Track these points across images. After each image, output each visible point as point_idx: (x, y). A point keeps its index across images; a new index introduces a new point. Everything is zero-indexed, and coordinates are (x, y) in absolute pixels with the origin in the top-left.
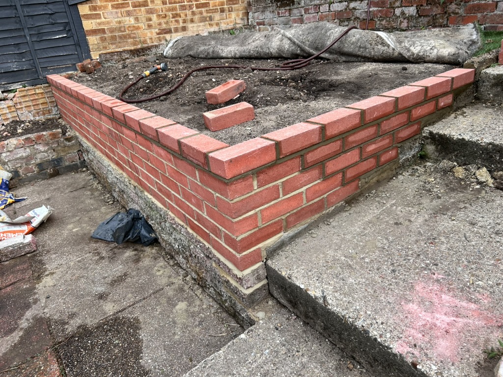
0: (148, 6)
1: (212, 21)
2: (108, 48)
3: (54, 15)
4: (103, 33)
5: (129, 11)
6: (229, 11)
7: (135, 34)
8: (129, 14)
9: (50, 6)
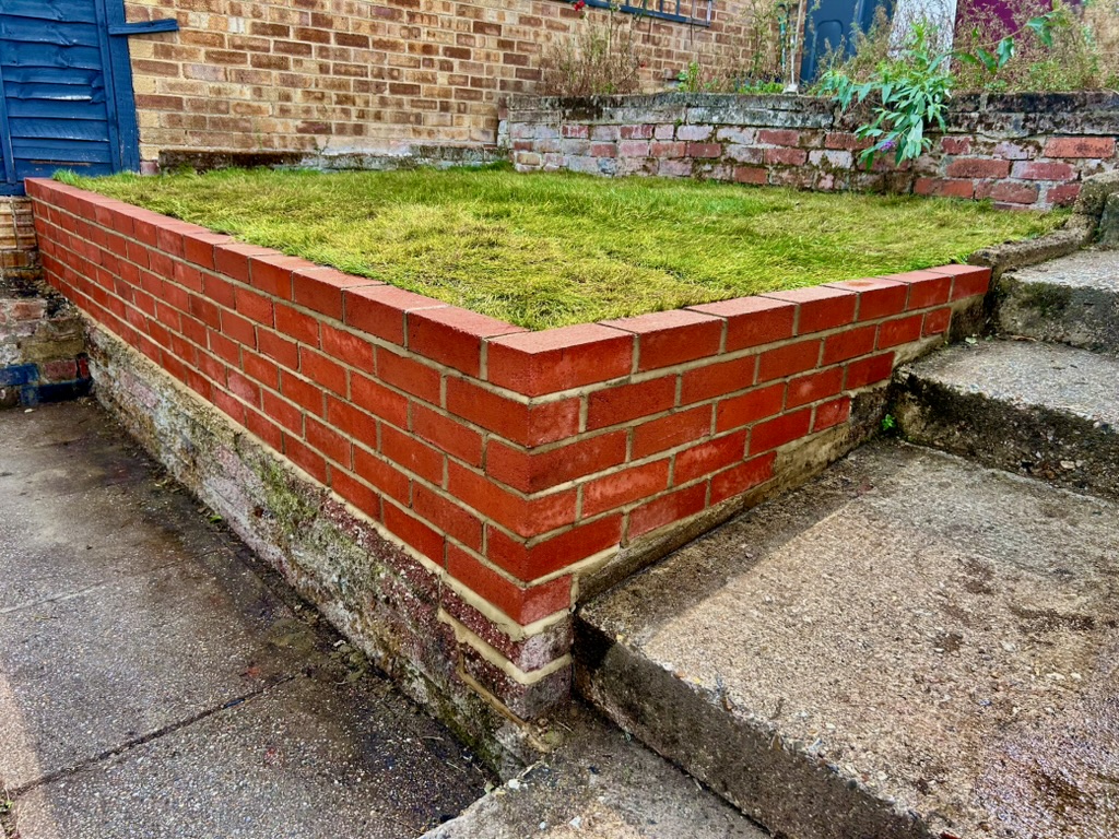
0: (287, 68)
1: (420, 124)
2: (182, 142)
3: (68, 50)
4: (177, 108)
5: (243, 72)
6: (459, 111)
7: (248, 121)
8: (242, 77)
9: (65, 30)
